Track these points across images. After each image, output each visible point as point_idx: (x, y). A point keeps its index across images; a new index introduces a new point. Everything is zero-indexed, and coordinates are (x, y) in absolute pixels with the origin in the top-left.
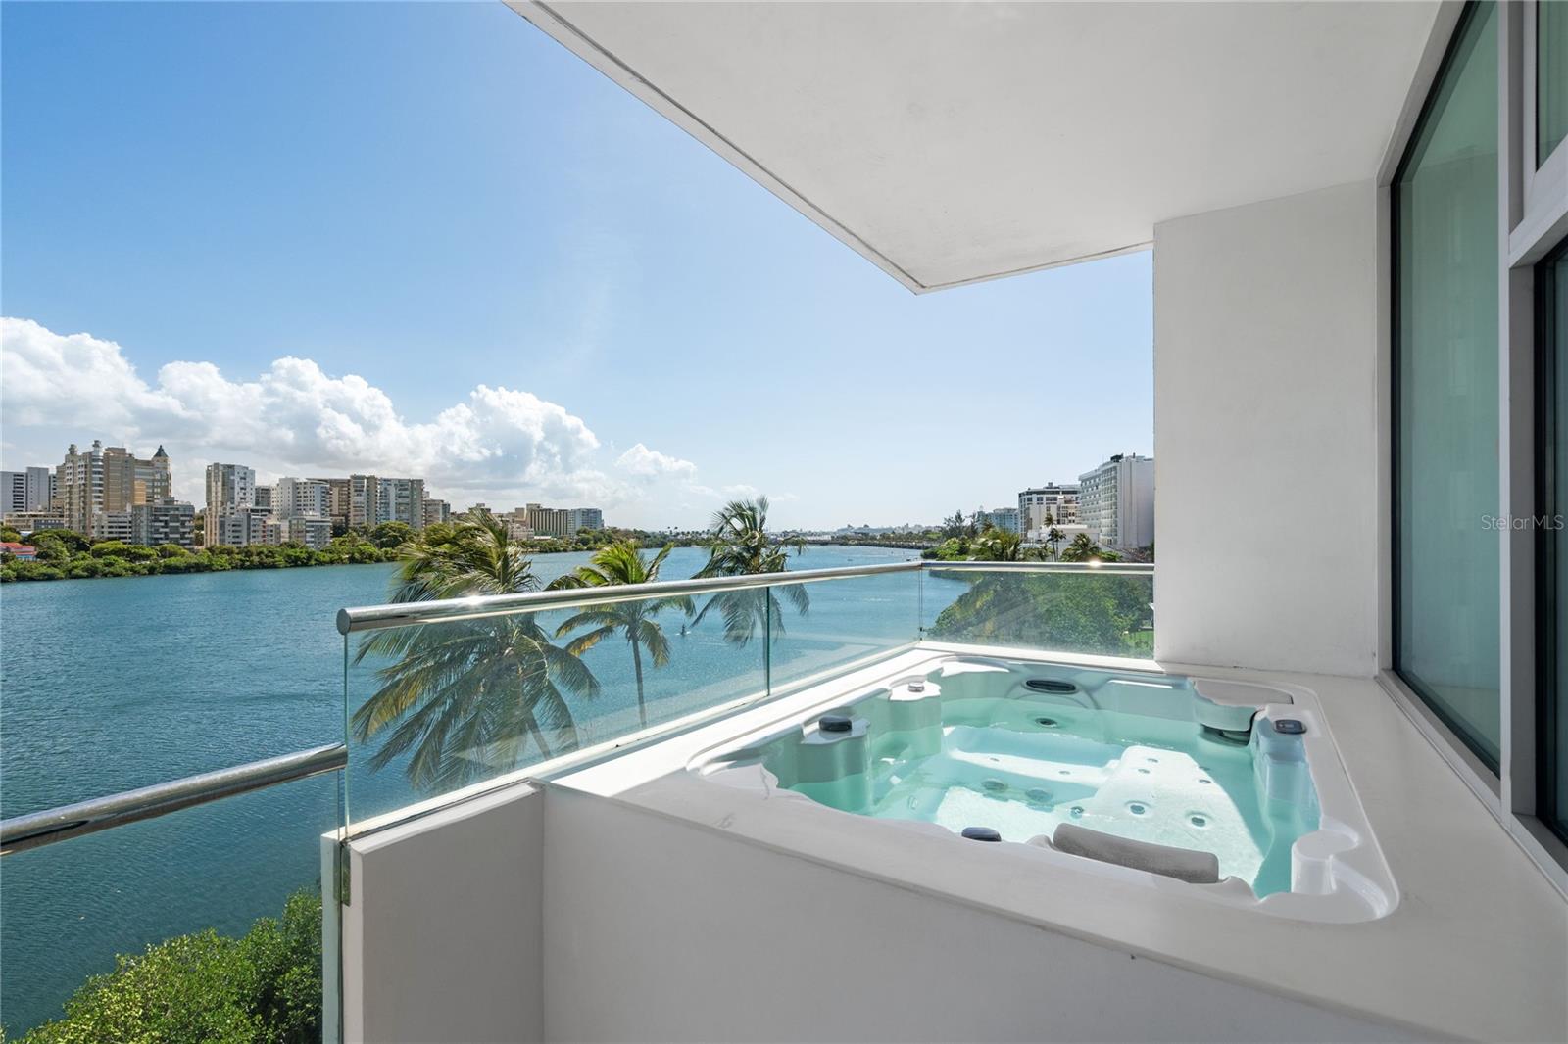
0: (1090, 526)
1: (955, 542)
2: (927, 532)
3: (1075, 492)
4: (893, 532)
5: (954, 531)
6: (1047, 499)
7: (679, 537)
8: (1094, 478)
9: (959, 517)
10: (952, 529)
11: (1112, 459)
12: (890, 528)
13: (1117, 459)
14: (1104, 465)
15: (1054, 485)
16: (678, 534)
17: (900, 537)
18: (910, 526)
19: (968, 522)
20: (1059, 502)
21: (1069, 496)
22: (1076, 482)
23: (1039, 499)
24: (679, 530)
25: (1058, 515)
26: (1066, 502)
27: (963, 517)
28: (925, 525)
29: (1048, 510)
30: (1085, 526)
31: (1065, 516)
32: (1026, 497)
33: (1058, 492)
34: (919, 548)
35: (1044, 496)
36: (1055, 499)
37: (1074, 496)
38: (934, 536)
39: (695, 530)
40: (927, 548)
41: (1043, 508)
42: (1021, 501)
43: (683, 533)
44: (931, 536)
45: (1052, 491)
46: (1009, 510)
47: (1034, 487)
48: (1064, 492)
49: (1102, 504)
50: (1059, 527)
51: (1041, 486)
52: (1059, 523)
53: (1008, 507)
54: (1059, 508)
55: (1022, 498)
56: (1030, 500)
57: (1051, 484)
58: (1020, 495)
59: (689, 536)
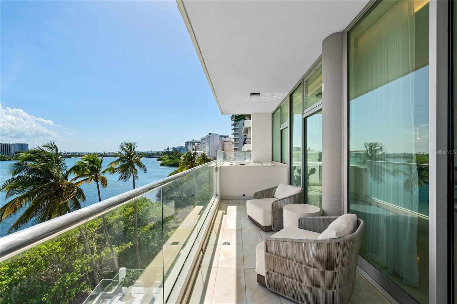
0: (203, 151)
1: (167, 156)
2: (158, 153)
3: (200, 142)
4: (147, 153)
5: (167, 153)
6: (193, 144)
7: (65, 154)
8: (204, 139)
9: (168, 149)
10: (166, 152)
11: (209, 134)
12: (146, 152)
13: (210, 134)
14: (207, 135)
15: (194, 140)
16: (66, 153)
17: (149, 154)
18: (152, 151)
19: (171, 150)
20: (196, 145)
21: (198, 143)
22: (200, 140)
23: (190, 144)
24: (66, 152)
25: (195, 148)
26: (197, 145)
27: (169, 148)
28: (157, 151)
29: (193, 147)
30: (202, 151)
31: (197, 148)
32: (187, 143)
33: (195, 142)
34: (156, 158)
35: (192, 143)
36: (195, 144)
37: (199, 143)
38: (160, 154)
39: (73, 152)
40: (158, 158)
41: (192, 146)
42: (185, 144)
43: (68, 153)
44: (159, 154)
45: (194, 142)
46: (182, 147)
47: (189, 141)
48: (197, 142)
49: (206, 146)
50: (196, 151)
51: (191, 140)
52: (196, 150)
53: (181, 146)
54: (196, 147)
55: (186, 143)
56: (188, 144)
57: (193, 140)
58: (185, 143)
59: (70, 154)
